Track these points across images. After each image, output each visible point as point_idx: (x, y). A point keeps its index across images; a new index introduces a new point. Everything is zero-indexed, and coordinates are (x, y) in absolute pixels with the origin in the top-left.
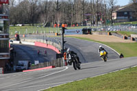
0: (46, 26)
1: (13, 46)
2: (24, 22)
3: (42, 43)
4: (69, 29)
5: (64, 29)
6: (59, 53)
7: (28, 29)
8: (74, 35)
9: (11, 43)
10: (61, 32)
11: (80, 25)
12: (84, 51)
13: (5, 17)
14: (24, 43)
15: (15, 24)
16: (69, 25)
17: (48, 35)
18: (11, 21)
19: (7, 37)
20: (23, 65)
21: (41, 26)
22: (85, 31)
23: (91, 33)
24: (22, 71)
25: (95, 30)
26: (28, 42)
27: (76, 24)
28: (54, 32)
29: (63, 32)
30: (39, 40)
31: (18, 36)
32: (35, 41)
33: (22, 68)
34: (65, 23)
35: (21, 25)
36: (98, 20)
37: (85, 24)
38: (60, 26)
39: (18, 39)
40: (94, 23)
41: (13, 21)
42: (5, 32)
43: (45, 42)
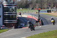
0: (32, 9)
1: (18, 17)
2: (23, 8)
3: (30, 16)
4: (42, 10)
5: (39, 10)
6: (37, 20)
7: (24, 10)
8: (44, 13)
9: (17, 16)
10: (38, 12)
11: (46, 9)
12: (48, 20)
13: (15, 5)
14: (23, 16)
15: (19, 8)
16: (42, 9)
17: (33, 13)
18: (17, 7)
19: (16, 14)
20: (22, 25)
21: (30, 9)
22: (48, 11)
23: (51, 12)
24: (22, 28)
25: (53, 11)
26: (24, 16)
27: (44, 8)
28: (35, 12)
29: (39, 12)
30: (29, 15)
31: (20, 13)
32: (27, 15)
33: (22, 26)
34: (40, 8)
35: (21, 9)
36: (54, 6)
37: (48, 8)
38: (38, 9)
39: (20, 14)
40: (52, 8)
41: (18, 7)
42: (15, 12)
43: (31, 16)
